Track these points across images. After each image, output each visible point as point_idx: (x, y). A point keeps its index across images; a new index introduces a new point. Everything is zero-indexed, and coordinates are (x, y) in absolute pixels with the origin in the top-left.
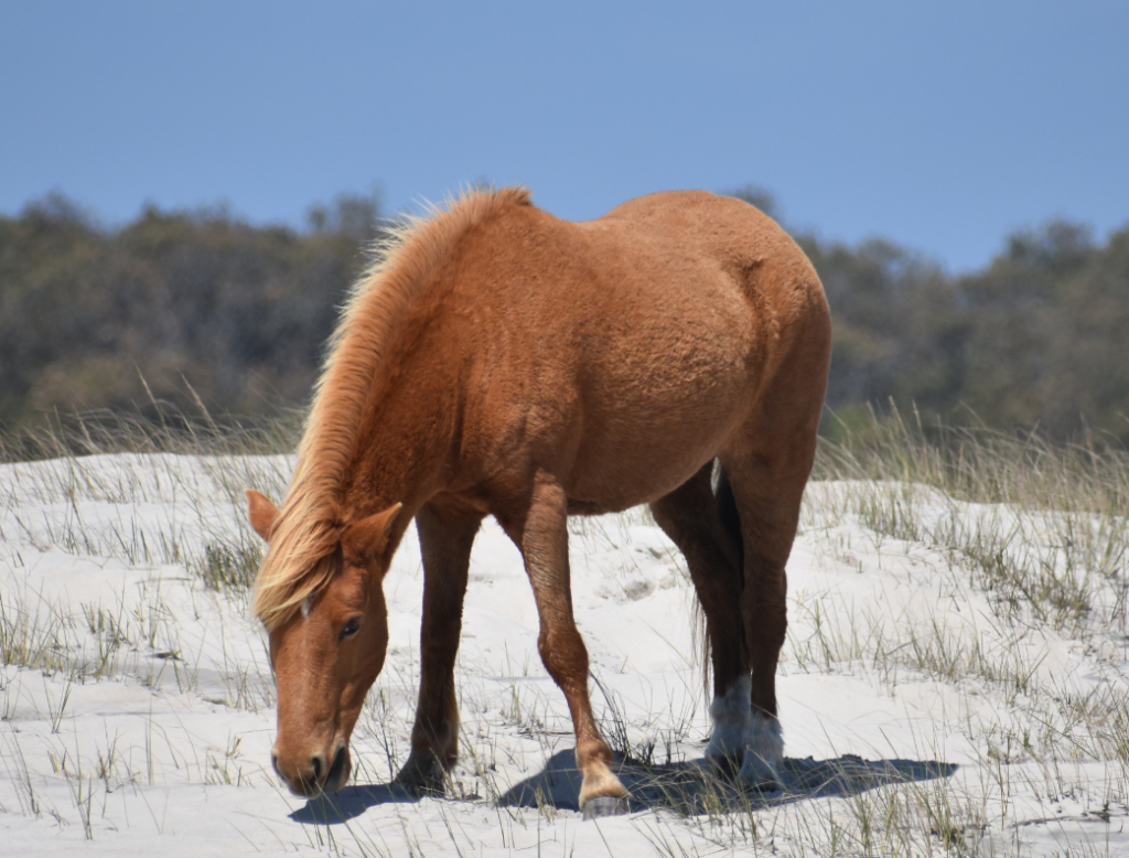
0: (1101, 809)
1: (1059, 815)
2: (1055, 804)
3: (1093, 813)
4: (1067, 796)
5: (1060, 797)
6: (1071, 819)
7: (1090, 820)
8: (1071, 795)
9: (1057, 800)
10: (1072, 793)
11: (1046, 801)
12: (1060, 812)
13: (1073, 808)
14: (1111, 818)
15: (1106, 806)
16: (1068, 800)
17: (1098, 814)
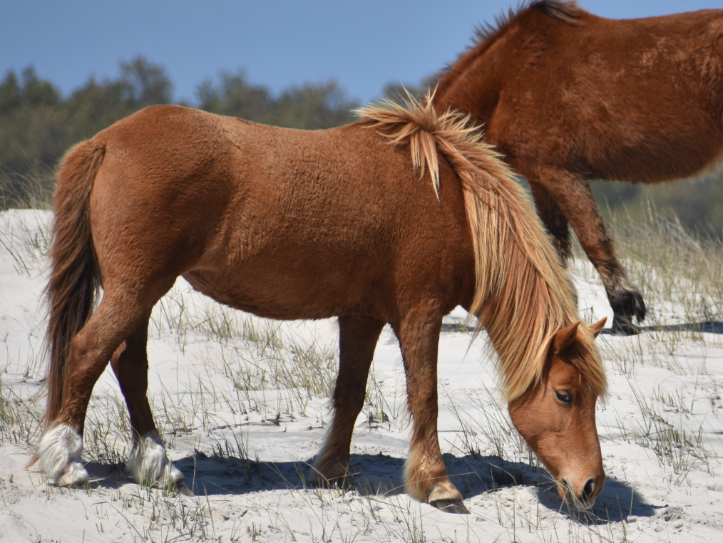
0: (274, 417)
1: (247, 422)
2: (245, 416)
3: (268, 420)
4: (254, 410)
5: (248, 411)
6: (254, 424)
7: (267, 425)
8: (255, 409)
9: (246, 413)
10: (256, 408)
11: (239, 413)
12: (247, 420)
13: (255, 418)
14: (280, 423)
15: (278, 417)
16: (254, 413)
17: (272, 420)
